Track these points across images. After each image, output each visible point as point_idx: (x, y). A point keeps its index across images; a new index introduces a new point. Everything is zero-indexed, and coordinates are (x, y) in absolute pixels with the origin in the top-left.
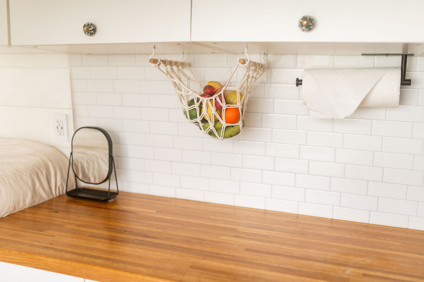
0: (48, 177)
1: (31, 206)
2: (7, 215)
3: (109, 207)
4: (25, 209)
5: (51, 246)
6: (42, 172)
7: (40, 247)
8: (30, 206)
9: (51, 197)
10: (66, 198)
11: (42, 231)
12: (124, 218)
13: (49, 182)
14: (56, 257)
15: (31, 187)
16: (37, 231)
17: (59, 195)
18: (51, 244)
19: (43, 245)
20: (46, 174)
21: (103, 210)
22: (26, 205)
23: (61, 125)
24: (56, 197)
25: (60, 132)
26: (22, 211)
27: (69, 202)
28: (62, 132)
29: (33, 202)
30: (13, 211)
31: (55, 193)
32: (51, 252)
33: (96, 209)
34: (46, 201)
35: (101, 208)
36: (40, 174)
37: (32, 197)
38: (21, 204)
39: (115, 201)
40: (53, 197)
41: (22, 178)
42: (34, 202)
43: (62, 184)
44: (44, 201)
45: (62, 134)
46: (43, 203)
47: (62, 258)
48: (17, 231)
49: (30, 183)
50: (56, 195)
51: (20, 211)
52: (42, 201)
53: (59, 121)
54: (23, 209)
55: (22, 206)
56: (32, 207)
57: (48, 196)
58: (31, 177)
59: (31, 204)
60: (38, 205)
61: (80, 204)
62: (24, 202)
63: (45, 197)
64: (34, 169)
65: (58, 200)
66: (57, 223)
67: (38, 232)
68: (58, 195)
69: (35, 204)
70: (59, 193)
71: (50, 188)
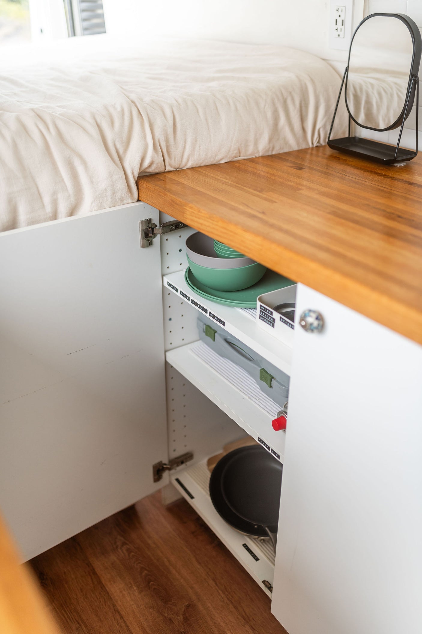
0: (303, 109)
1: (267, 154)
2: (226, 162)
3: (391, 174)
4: (256, 157)
5: (260, 216)
6: (293, 99)
7: (243, 213)
8: (265, 155)
9: (303, 146)
10: (329, 151)
11: (260, 192)
12: (410, 195)
13: (303, 120)
14: (257, 233)
15: (271, 122)
16: (254, 190)
17: (318, 144)
18: (263, 213)
19: (250, 211)
20: (301, 103)
21: (377, 177)
22: (258, 152)
23: (342, 18)
24: (312, 148)
25: (339, 32)
26: (252, 160)
27: (332, 157)
28: (343, 30)
29: (271, 149)
30: (235, 157)
31: (311, 141)
32: (254, 224)
33: (366, 174)
34: (293, 151)
35: (377, 173)
36: (289, 101)
37: (270, 140)
38: (251, 149)
39: (407, 166)
40: (307, 147)
41: (257, 104)
42: (273, 148)
43: (324, 126)
44: (291, 150)
45: (341, 36)
46: (288, 154)
47: (266, 237)
48: (226, 184)
49: (269, 114)
50: (313, 144)
51: (247, 160)
52: (286, 150)
53: (340, 10)
54: (254, 157)
55: (250, 152)
56: (269, 156)
57: (298, 143)
58: (274, 104)
59: (268, 151)
60: (279, 154)
61: (345, 163)
62: (256, 144)
63: (293, 145)
64: (282, 94)
65: (314, 152)
66: (292, 184)
67: (255, 192)
68: (315, 144)
69: (274, 153)
70: (319, 142)
71: (304, 130)
